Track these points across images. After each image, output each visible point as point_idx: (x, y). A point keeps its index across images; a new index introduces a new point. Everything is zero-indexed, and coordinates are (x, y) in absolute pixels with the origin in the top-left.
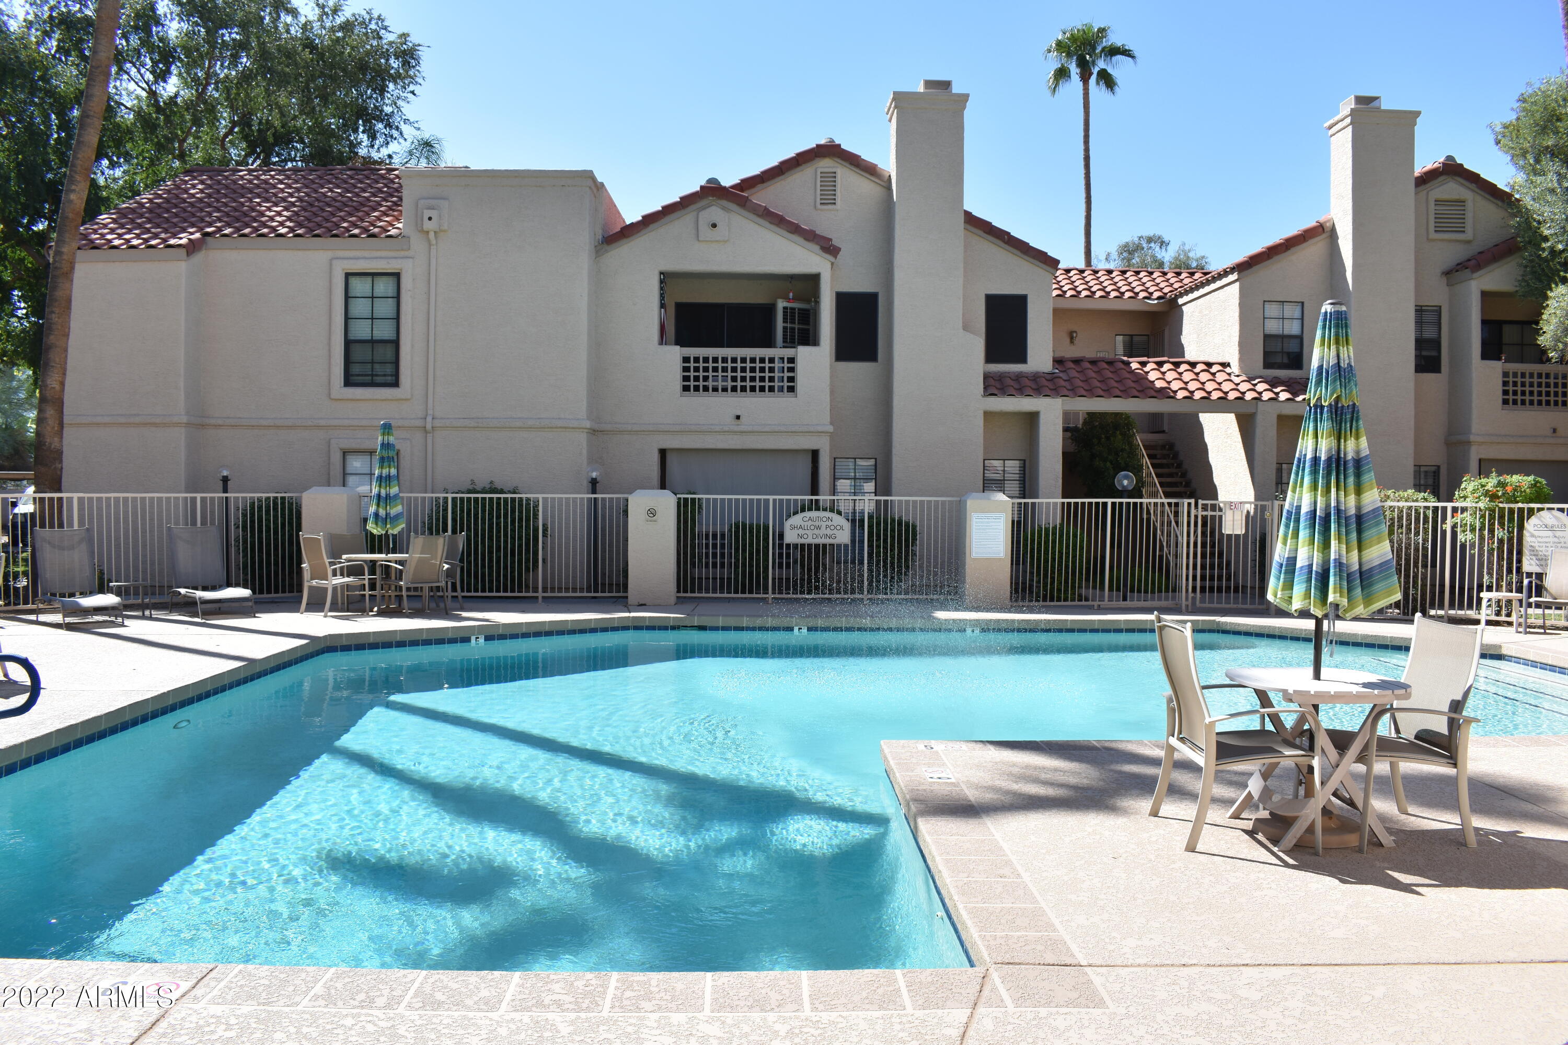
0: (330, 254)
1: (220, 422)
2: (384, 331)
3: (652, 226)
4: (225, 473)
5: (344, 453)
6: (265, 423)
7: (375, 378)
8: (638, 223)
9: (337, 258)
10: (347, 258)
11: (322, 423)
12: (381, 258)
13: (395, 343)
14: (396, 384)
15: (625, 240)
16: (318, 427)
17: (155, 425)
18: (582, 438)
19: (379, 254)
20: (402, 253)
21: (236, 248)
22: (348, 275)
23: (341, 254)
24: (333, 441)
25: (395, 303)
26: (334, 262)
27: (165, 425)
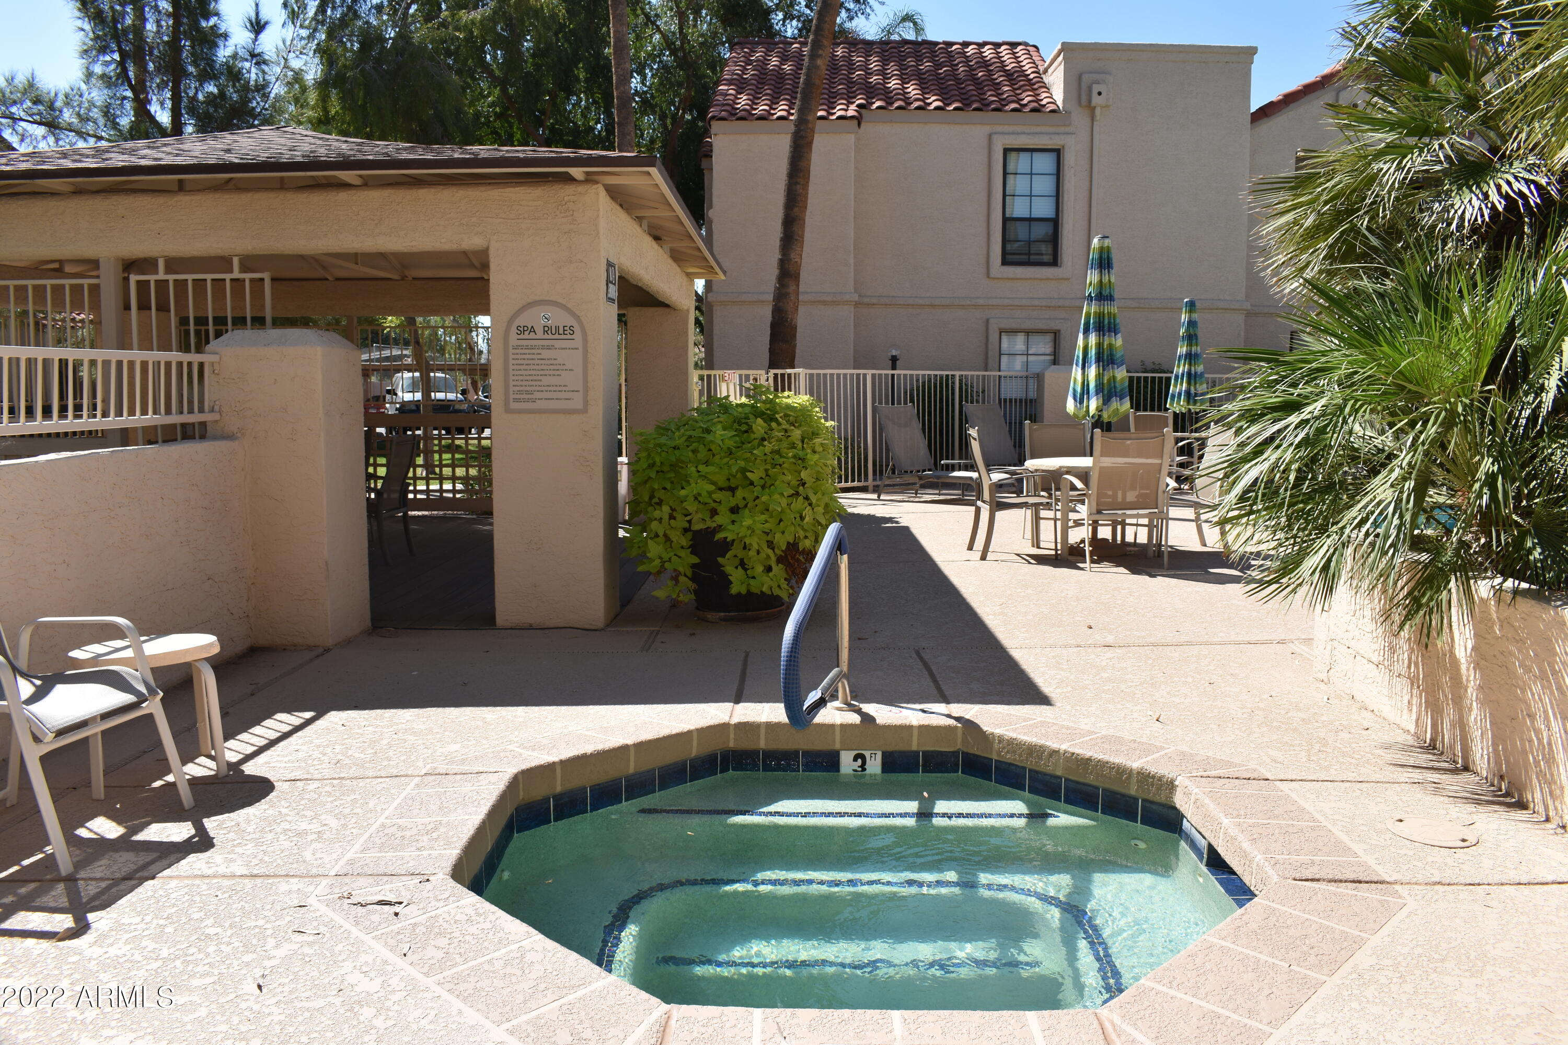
0: (987, 129)
1: (874, 301)
2: (1043, 209)
3: (1292, 105)
4: (894, 353)
5: (1001, 333)
6: (921, 302)
7: (1032, 257)
8: (1279, 102)
9: (996, 133)
10: (1009, 134)
11: (981, 302)
12: (1041, 133)
13: (1055, 222)
14: (1055, 262)
15: (1265, 120)
16: (976, 306)
17: (824, 303)
18: (1240, 318)
19: (1038, 129)
20: (1062, 129)
21: (891, 121)
22: (1006, 151)
23: (999, 128)
24: (991, 321)
25: (1055, 180)
26: (995, 137)
27: (834, 303)
